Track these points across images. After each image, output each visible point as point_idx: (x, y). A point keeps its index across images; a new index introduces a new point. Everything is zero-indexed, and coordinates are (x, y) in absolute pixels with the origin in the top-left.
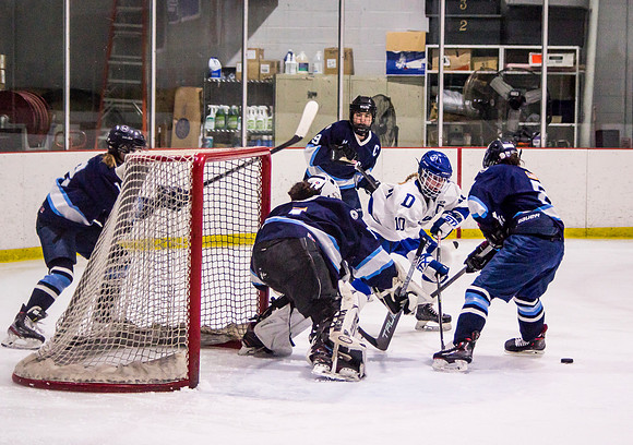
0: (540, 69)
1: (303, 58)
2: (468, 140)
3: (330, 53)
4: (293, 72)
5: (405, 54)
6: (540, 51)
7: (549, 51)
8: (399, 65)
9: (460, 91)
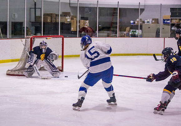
8: (165, 22)
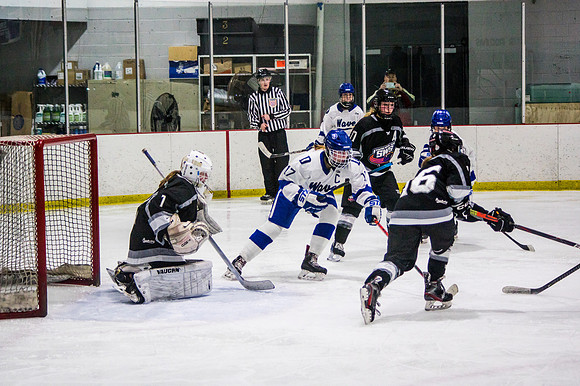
0: (284, 71)
1: (107, 67)
2: (232, 125)
3: (127, 63)
4: (101, 78)
5: (183, 62)
6: (283, 58)
7: (290, 58)
8: (179, 71)
9: (225, 89)
